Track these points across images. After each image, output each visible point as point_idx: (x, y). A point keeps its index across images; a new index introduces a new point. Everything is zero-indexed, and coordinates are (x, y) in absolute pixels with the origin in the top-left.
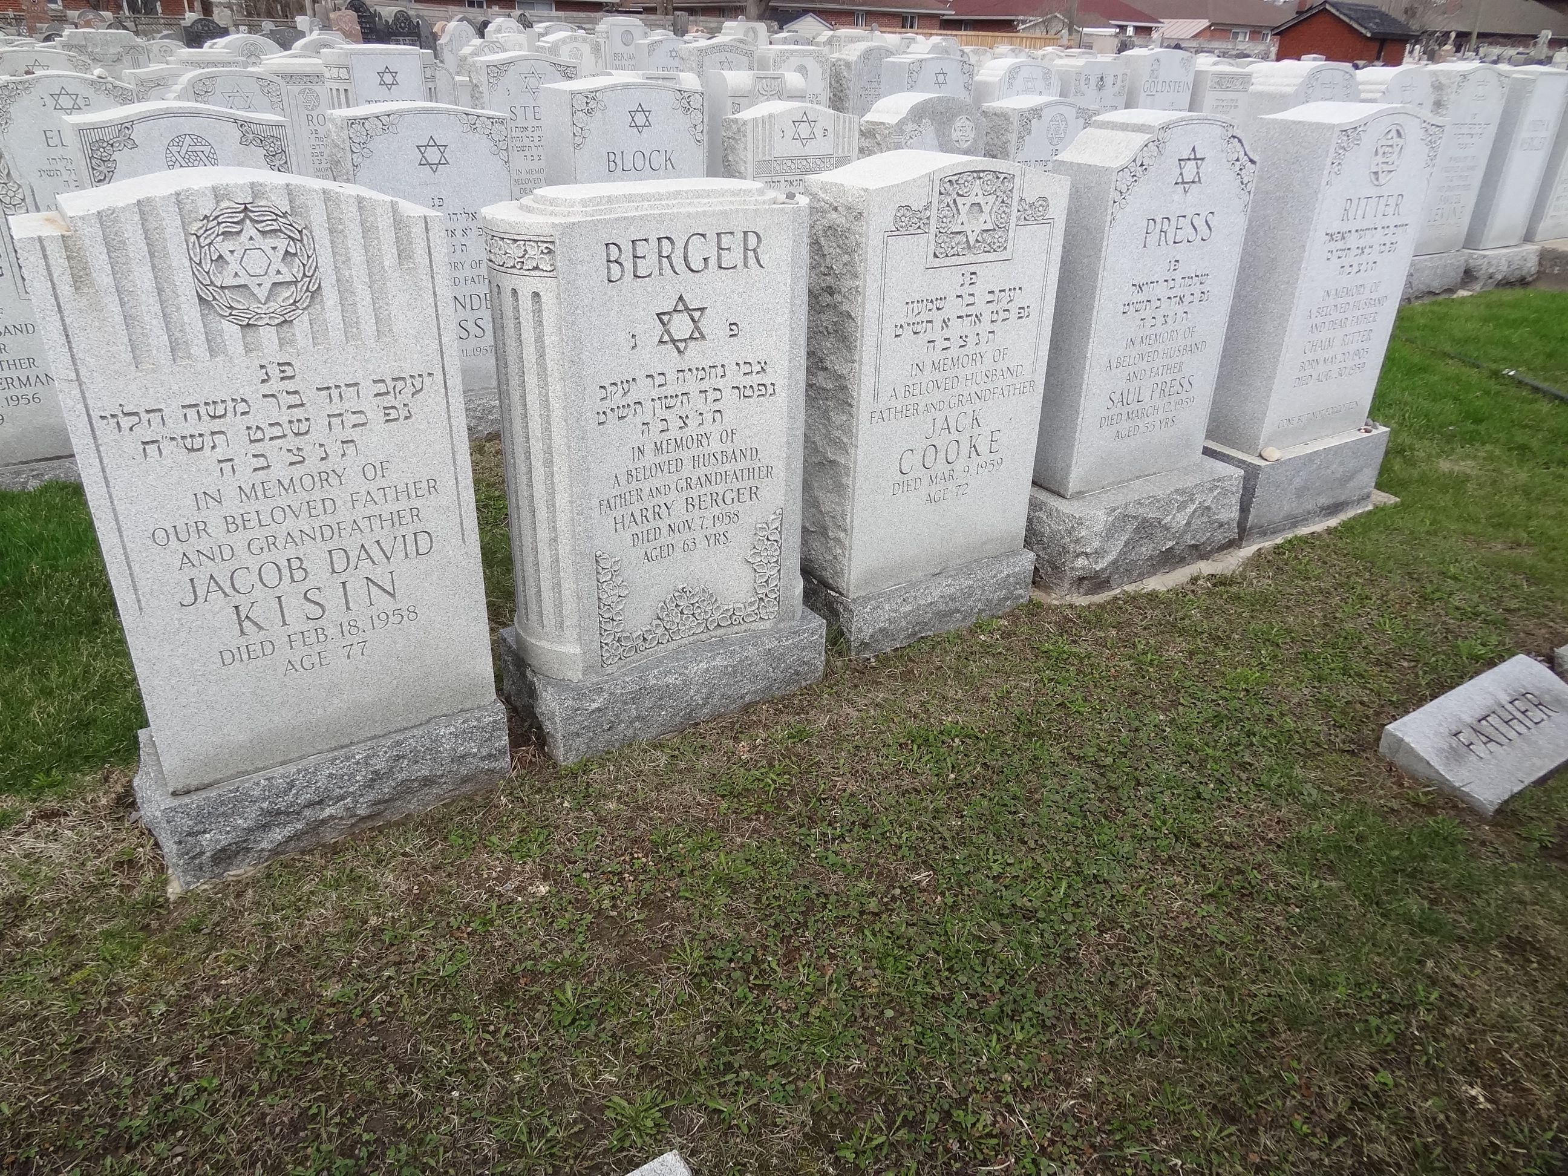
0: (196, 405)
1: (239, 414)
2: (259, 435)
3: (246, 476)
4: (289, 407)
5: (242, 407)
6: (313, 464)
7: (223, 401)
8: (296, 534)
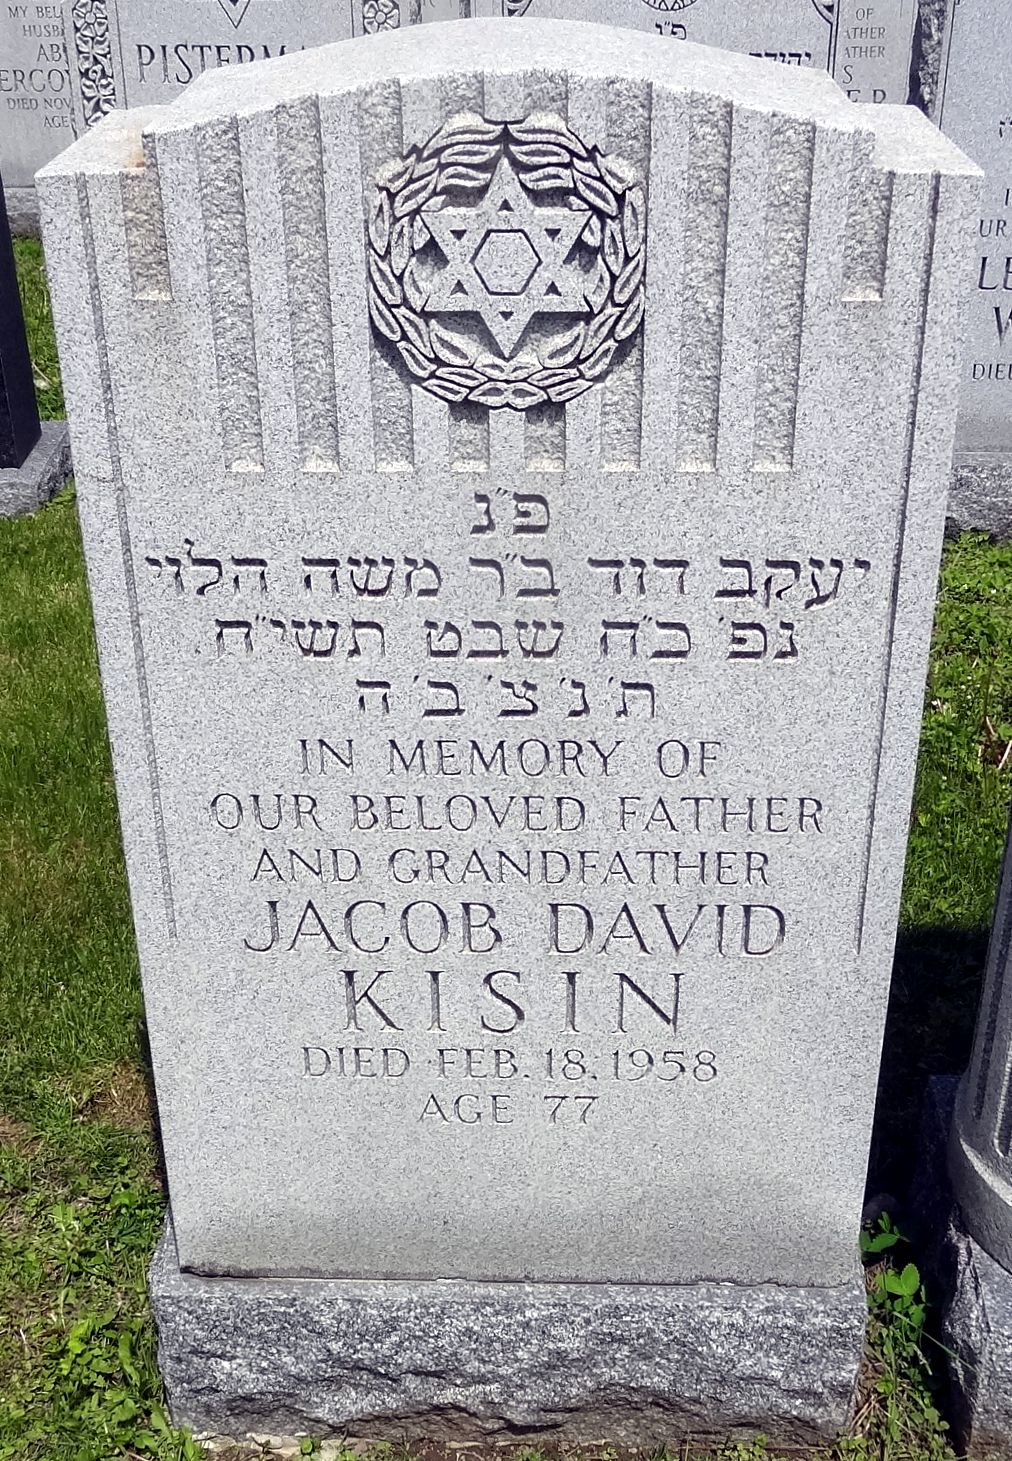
0: (334, 563)
1: (415, 591)
2: (449, 642)
3: (408, 721)
4: (524, 593)
5: (424, 578)
6: (552, 721)
7: (389, 562)
8: (490, 857)
